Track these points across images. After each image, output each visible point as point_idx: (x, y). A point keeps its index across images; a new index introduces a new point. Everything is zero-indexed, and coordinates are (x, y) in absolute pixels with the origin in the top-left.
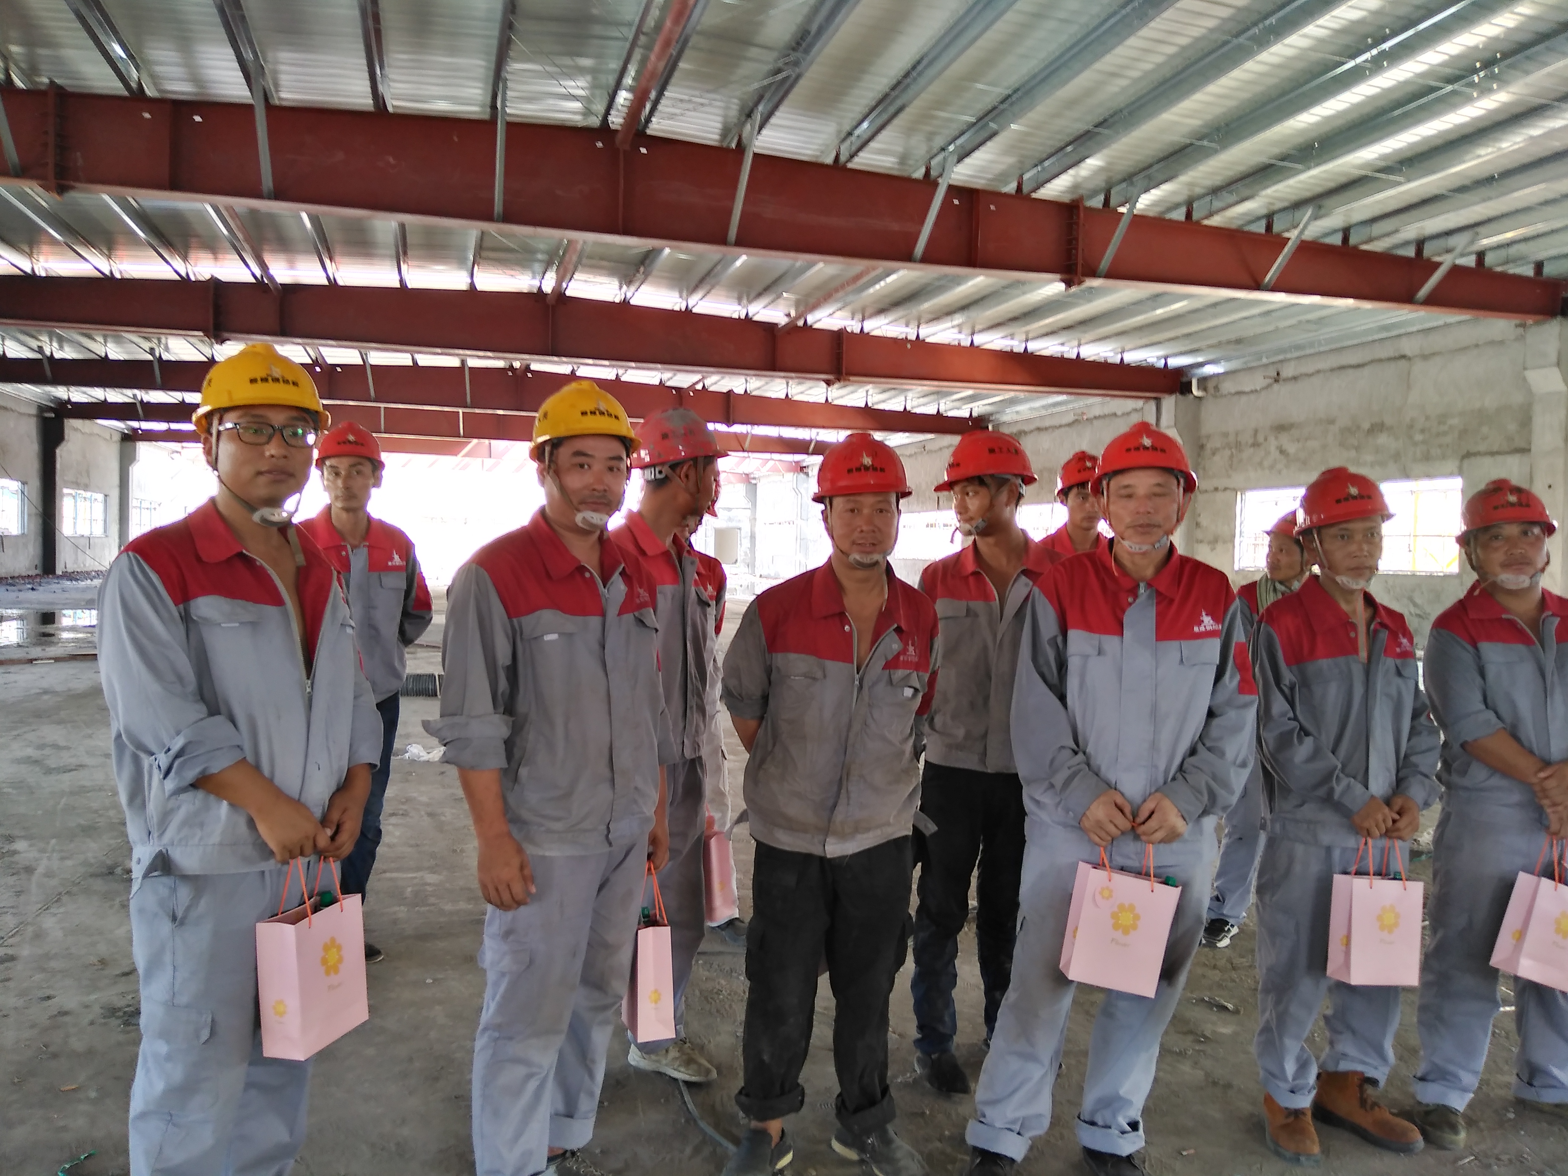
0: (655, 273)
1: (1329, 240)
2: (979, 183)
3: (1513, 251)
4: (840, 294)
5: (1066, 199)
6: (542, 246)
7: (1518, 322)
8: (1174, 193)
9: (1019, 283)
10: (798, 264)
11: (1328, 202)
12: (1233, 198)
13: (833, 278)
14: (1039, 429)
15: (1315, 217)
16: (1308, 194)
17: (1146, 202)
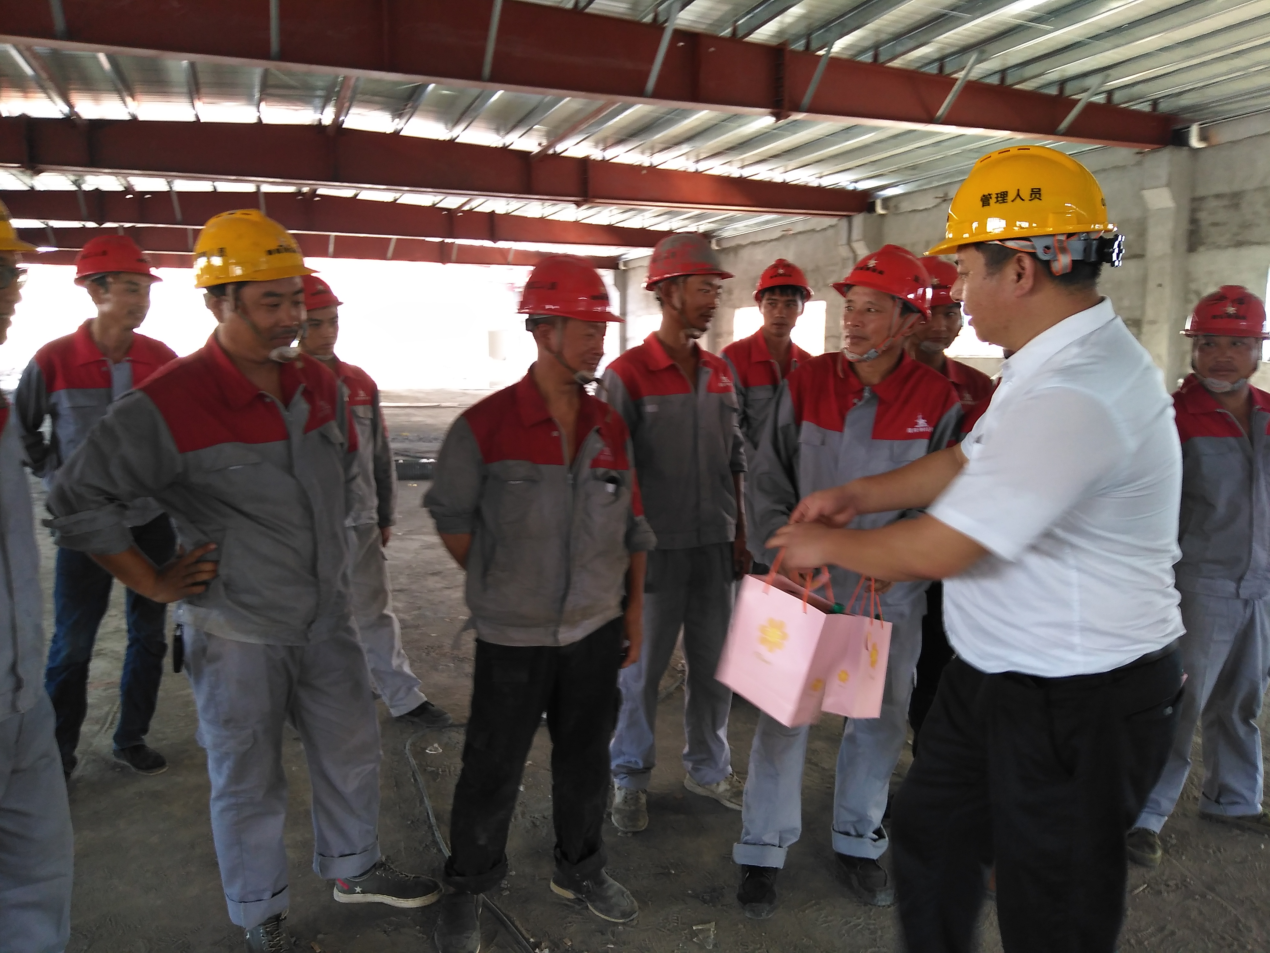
0: (421, 107)
1: (988, 81)
2: (700, 28)
3: (1136, 90)
4: (584, 126)
5: (774, 42)
6: (320, 83)
7: (1137, 150)
8: (863, 39)
9: (736, 116)
10: (548, 99)
11: (989, 48)
12: (912, 44)
13: (578, 111)
14: (754, 243)
15: (979, 61)
16: (972, 41)
17: (839, 46)
